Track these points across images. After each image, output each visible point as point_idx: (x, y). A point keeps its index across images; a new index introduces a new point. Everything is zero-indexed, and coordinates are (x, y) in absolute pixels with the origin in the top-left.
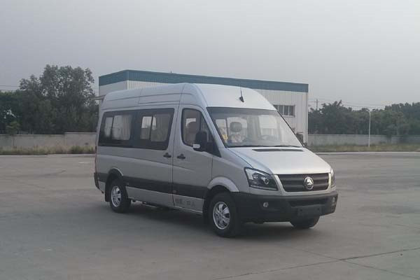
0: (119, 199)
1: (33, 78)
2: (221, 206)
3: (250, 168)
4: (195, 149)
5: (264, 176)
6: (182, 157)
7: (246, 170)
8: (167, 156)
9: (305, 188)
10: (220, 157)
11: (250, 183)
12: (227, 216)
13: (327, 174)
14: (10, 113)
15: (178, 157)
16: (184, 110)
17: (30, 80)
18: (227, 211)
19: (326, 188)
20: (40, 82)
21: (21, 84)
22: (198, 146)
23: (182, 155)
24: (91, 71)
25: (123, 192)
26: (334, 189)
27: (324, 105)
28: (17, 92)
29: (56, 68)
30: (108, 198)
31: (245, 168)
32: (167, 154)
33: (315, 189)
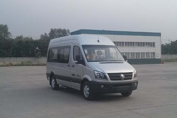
0: (54, 84)
1: (45, 34)
2: (86, 87)
3: (96, 71)
4: (76, 63)
5: (102, 74)
6: (73, 66)
7: (95, 72)
8: (69, 66)
9: (120, 78)
10: (85, 66)
11: (96, 77)
12: (88, 91)
13: (132, 73)
14: (37, 48)
15: (72, 66)
16: (74, 46)
17: (44, 35)
18: (88, 89)
19: (131, 78)
20: (48, 35)
21: (41, 37)
22: (77, 62)
23: (73, 65)
24: (69, 30)
25: (55, 81)
26: (136, 79)
27: (172, 42)
28: (40, 40)
29: (56, 29)
30: (51, 84)
31: (94, 71)
32: (69, 65)
33: (125, 79)
